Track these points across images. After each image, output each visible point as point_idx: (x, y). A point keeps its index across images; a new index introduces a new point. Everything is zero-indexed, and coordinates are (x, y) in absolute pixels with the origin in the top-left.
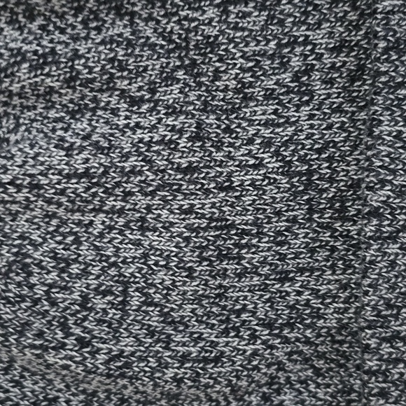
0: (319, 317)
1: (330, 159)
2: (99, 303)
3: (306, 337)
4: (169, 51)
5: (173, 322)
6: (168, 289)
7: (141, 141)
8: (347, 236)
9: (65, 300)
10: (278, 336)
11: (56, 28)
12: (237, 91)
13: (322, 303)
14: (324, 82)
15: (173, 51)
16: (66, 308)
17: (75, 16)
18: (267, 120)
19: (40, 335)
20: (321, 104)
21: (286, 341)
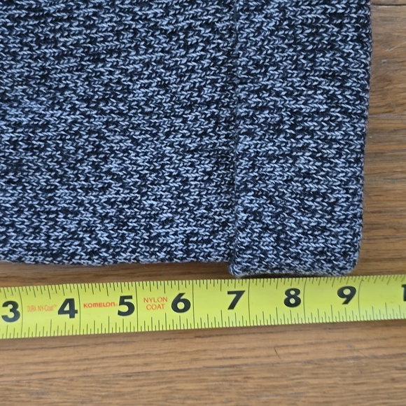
0: (129, 93)
3: (119, 109)
5: (9, 100)
10: (94, 108)
13: (131, 81)
21: (102, 112)
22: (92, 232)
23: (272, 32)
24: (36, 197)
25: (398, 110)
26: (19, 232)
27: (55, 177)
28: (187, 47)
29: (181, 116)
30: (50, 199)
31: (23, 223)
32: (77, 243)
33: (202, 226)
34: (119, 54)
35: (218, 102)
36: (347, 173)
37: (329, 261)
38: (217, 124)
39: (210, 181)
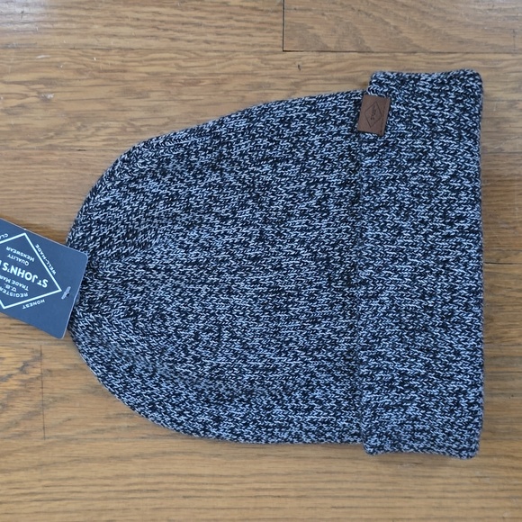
0: (336, 345)
1: (340, 250)
2: (205, 337)
3: (328, 357)
4: (243, 189)
5: (248, 348)
6: (245, 329)
7: (228, 242)
8: (352, 296)
9: (185, 335)
10: (310, 356)
11: (178, 179)
12: (283, 211)
13: (337, 337)
14: (336, 204)
15: (245, 189)
17: (189, 172)
18: (302, 228)
20: (334, 217)
21: (316, 359)
27: (274, 400)
30: (269, 416)
31: (249, 433)
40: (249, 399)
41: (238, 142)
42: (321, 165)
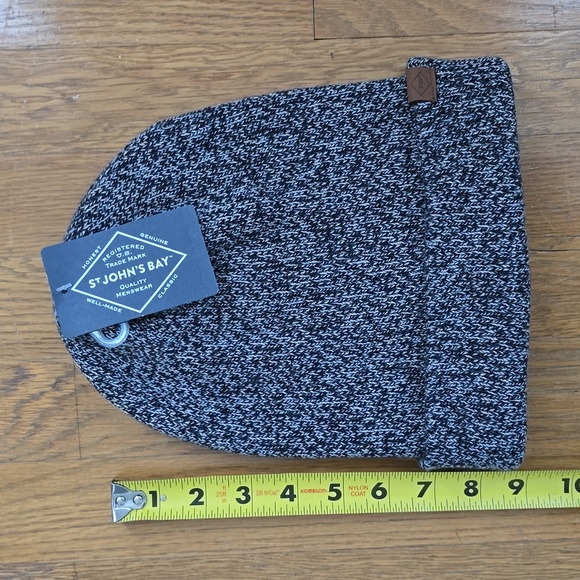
1: (341, 221)
2: (205, 320)
3: (334, 335)
4: (238, 167)
5: (250, 328)
6: (245, 309)
9: (185, 322)
10: (315, 335)
12: (281, 184)
14: (336, 173)
15: (241, 166)
16: (186, 328)
17: (181, 153)
18: (301, 198)
19: (172, 345)
20: (334, 186)
21: (321, 338)
22: (311, 431)
23: (454, 283)
24: (268, 403)
25: (556, 334)
26: (256, 431)
27: (283, 388)
28: (388, 290)
29: (381, 341)
30: (279, 404)
32: (299, 440)
33: (398, 428)
34: (335, 294)
35: (411, 331)
36: (513, 390)
37: (501, 459)
38: (410, 348)
39: (404, 392)
40: (257, 389)
41: (231, 114)
42: (321, 133)
